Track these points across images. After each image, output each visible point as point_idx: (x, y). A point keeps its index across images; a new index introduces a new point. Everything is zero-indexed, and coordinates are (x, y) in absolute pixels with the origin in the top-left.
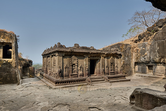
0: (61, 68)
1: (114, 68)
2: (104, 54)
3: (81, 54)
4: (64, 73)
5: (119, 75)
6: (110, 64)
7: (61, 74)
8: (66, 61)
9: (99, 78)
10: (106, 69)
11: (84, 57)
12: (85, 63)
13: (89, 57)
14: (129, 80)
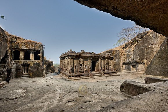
0: (73, 67)
1: (108, 66)
2: (101, 57)
3: (86, 57)
4: (74, 70)
5: (112, 71)
6: (105, 64)
7: (72, 70)
8: (76, 62)
9: (98, 74)
10: (103, 67)
11: (88, 59)
12: (88, 63)
13: (91, 59)
14: (119, 75)
